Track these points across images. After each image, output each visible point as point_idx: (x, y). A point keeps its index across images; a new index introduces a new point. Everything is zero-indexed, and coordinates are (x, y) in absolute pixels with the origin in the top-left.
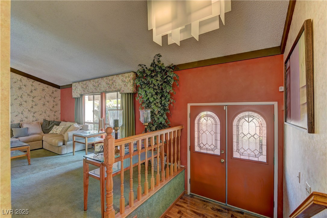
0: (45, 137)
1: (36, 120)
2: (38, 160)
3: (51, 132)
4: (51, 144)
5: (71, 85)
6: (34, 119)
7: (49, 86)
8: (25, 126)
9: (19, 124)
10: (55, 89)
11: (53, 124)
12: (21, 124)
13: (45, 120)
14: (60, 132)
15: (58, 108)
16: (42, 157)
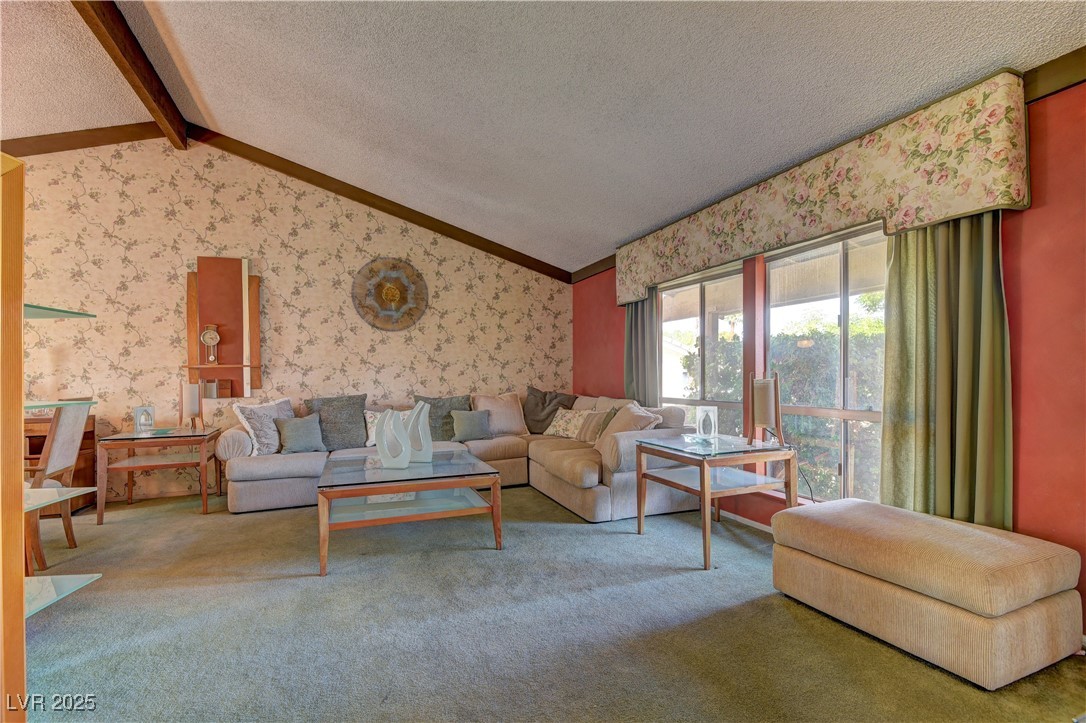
0: (536, 448)
1: (509, 390)
2: (522, 533)
3: (550, 430)
4: (558, 474)
5: (613, 257)
6: (504, 386)
7: (542, 276)
8: (482, 405)
9: (468, 398)
10: (557, 284)
11: (555, 402)
12: (474, 399)
13: (532, 390)
14: (580, 433)
15: (566, 349)
16: (531, 521)
